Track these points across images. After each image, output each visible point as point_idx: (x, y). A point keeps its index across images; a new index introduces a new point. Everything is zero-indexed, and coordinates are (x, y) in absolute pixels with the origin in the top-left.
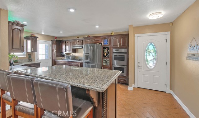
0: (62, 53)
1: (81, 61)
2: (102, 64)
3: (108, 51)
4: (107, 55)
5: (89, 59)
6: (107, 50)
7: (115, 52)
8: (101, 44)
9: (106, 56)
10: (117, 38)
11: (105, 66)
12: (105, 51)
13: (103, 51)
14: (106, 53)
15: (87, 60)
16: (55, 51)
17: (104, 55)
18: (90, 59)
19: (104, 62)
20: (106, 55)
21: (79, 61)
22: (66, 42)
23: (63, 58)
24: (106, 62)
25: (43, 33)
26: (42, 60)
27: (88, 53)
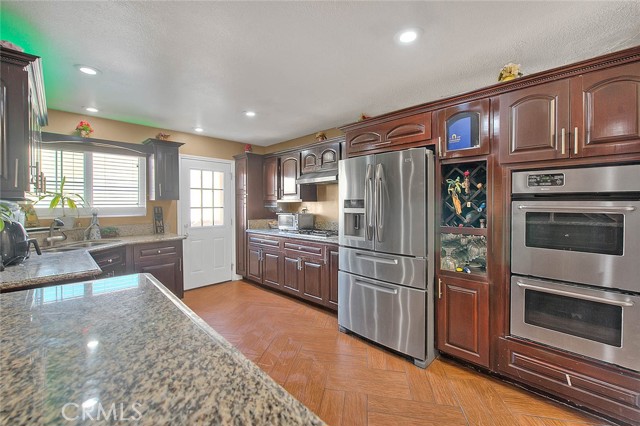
0: (270, 202)
1: (330, 240)
2: (437, 263)
3: (472, 187)
4: (465, 210)
5: (364, 231)
6: (465, 185)
7: (533, 190)
8: (432, 148)
9: (464, 214)
10: (550, 98)
11: (456, 274)
12: (458, 185)
13: (445, 187)
14: (462, 201)
15: (356, 233)
16: (245, 195)
17: (447, 212)
18: (371, 231)
19: (449, 250)
20: (459, 211)
21: (324, 239)
22: (279, 160)
23: (273, 223)
24: (462, 252)
25: (199, 130)
26: (202, 229)
27: (360, 203)
